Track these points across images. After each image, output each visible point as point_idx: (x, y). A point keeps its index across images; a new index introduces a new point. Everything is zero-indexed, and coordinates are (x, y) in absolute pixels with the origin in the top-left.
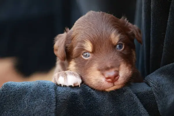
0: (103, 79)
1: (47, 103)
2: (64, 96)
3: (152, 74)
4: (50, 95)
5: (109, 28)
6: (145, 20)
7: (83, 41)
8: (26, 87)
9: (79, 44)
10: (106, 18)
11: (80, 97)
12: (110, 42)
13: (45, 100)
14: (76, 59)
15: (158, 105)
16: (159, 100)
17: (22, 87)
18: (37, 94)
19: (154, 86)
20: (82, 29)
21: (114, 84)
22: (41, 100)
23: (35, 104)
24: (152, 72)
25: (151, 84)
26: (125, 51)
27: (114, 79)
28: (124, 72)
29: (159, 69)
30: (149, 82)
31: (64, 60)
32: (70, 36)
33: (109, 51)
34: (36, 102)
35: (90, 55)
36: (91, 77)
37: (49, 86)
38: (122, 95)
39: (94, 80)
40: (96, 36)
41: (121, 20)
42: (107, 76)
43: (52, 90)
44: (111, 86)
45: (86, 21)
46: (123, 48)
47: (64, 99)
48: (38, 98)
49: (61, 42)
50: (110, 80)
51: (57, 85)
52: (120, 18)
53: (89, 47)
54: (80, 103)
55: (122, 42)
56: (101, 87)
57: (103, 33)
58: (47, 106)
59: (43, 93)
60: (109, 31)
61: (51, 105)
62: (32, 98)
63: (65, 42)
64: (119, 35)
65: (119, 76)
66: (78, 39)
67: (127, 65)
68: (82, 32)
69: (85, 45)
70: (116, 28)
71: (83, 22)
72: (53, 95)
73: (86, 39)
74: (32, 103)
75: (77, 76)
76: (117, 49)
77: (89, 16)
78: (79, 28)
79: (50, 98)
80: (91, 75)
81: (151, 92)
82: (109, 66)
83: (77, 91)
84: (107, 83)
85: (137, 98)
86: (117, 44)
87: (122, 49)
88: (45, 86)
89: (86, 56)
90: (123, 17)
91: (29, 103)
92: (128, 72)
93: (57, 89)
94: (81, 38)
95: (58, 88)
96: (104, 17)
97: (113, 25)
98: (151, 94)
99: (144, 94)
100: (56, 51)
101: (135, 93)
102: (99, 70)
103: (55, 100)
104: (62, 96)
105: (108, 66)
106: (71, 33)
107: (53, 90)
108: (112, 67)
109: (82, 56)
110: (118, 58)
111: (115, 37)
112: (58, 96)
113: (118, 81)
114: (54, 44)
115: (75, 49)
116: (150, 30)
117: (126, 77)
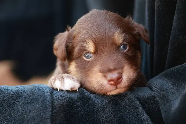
0: (105, 82)
1: (43, 108)
2: (60, 101)
3: (155, 77)
4: (46, 100)
5: (113, 27)
6: (148, 20)
7: (85, 41)
8: (20, 91)
9: (80, 44)
10: (110, 17)
11: (78, 102)
12: (114, 42)
13: (40, 105)
14: (76, 60)
15: (162, 111)
16: (162, 106)
17: (16, 92)
18: (31, 99)
19: (157, 91)
20: (84, 28)
21: (117, 87)
22: (35, 105)
23: (30, 109)
24: (155, 76)
25: (154, 88)
26: (130, 52)
27: (117, 82)
28: (128, 74)
29: (163, 72)
30: (152, 86)
31: (65, 60)
32: (71, 35)
33: (112, 52)
34: (30, 107)
35: (92, 57)
36: (93, 79)
37: (45, 90)
38: (122, 100)
39: (96, 83)
40: (99, 35)
41: (126, 19)
42: (109, 79)
43: (47, 94)
44: (113, 89)
45: (88, 20)
46: (128, 48)
47: (61, 104)
48: (33, 103)
49: (62, 41)
50: (112, 82)
51: (54, 90)
52: (125, 17)
53: (91, 47)
54: (78, 109)
55: (127, 42)
56: (103, 90)
57: (106, 32)
58: (42, 111)
59: (38, 97)
60: (112, 31)
61: (46, 110)
62: (26, 103)
63: (67, 41)
64: (123, 35)
65: (123, 78)
66: (80, 39)
67: (131, 67)
68: (85, 31)
69: (86, 45)
70: (120, 27)
71: (85, 20)
72: (49, 99)
73: (88, 39)
74: (26, 108)
75: (75, 80)
76: (121, 49)
77: (92, 15)
78: (82, 27)
79: (45, 103)
80: (92, 77)
81: (154, 97)
82: (112, 68)
83: (74, 96)
84: (109, 86)
85: (139, 104)
86: (121, 44)
87: (126, 50)
88: (41, 90)
89: (87, 57)
90: (128, 17)
91: (23, 108)
92: (132, 75)
93: (53, 94)
94: (83, 37)
95: (55, 92)
96: (108, 15)
97: (118, 24)
98: (154, 99)
99: (147, 99)
100: (56, 51)
101: (137, 98)
102: (101, 72)
103: (50, 105)
104: (59, 101)
105: (110, 68)
106: (73, 32)
107: (49, 95)
108: (115, 69)
109: (84, 57)
110: (122, 59)
111: (119, 37)
112: (54, 101)
113: (121, 84)
114: (54, 44)
115: (76, 50)
116: (154, 31)
117: (130, 80)
